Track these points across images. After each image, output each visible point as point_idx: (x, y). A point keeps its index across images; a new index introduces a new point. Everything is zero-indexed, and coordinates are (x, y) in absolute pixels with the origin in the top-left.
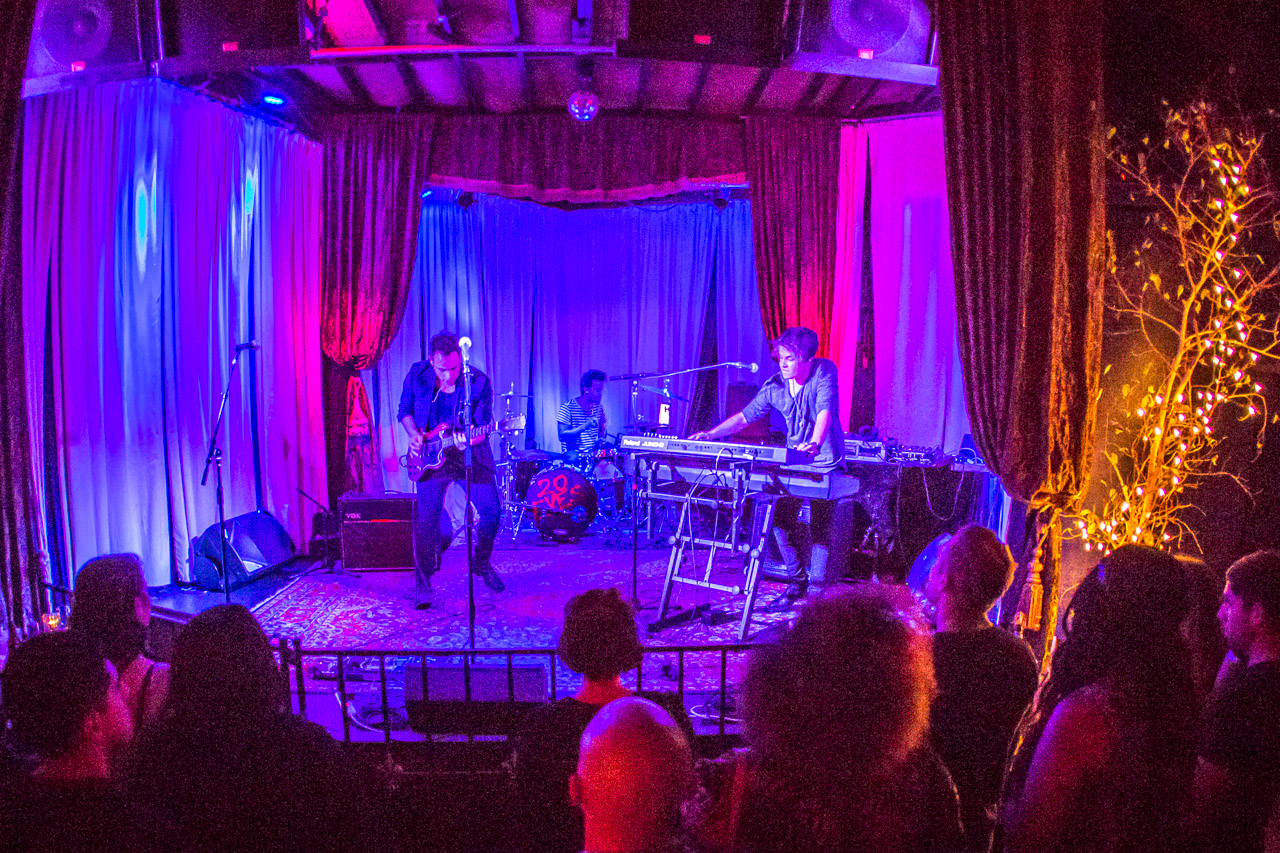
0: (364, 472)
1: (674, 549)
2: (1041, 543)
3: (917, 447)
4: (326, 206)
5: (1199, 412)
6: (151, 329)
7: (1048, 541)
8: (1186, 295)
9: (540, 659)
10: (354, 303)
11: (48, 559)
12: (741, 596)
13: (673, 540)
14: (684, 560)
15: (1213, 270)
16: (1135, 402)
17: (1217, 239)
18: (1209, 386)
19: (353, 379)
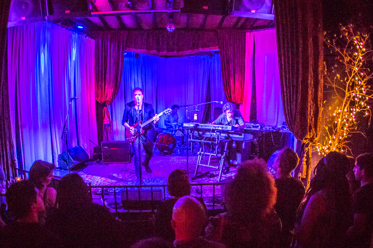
0: (109, 134)
1: (199, 156)
2: (306, 153)
3: (270, 126)
4: (96, 57)
5: (352, 114)
6: (46, 94)
7: (308, 152)
8: (348, 80)
9: (160, 188)
10: (105, 86)
11: (17, 161)
12: (219, 169)
13: (198, 153)
14: (202, 159)
15: (355, 73)
16: (333, 111)
17: (356, 64)
18: (354, 107)
19: (105, 108)
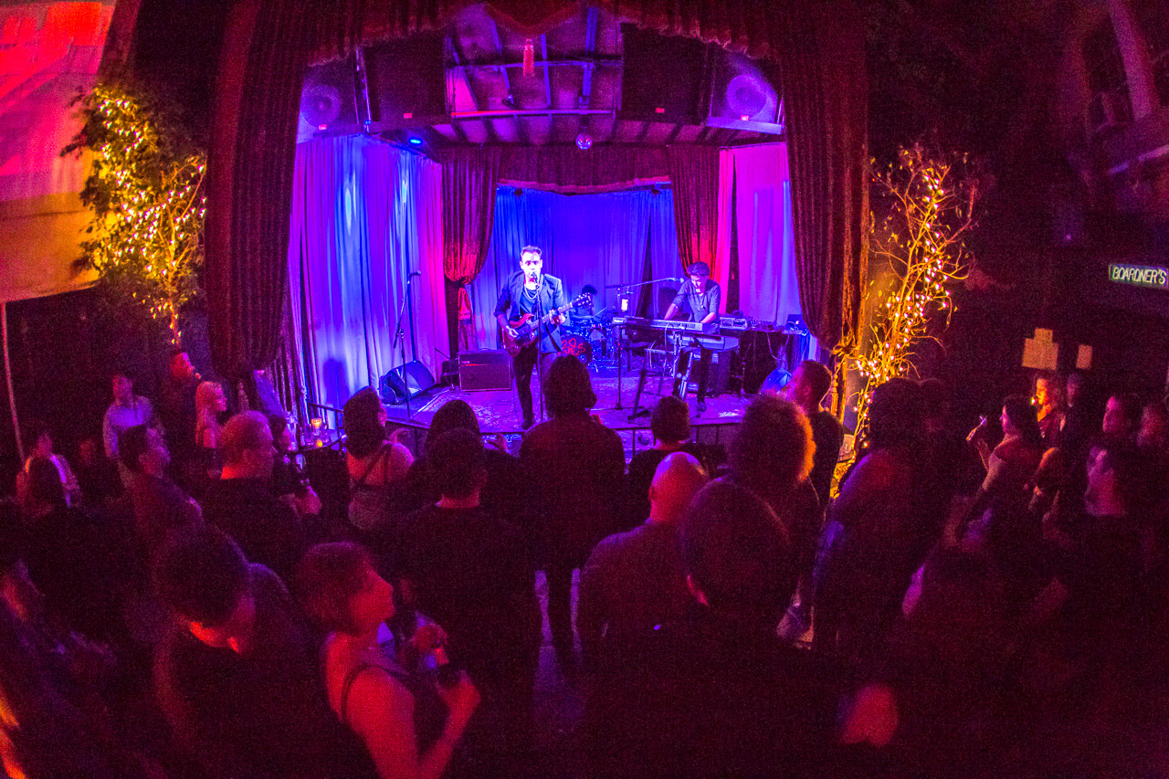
5: (918, 305)
6: (355, 266)
7: (841, 371)
8: (911, 246)
10: (462, 249)
11: (305, 390)
16: (885, 300)
17: (927, 217)
18: (922, 292)
19: (461, 289)
